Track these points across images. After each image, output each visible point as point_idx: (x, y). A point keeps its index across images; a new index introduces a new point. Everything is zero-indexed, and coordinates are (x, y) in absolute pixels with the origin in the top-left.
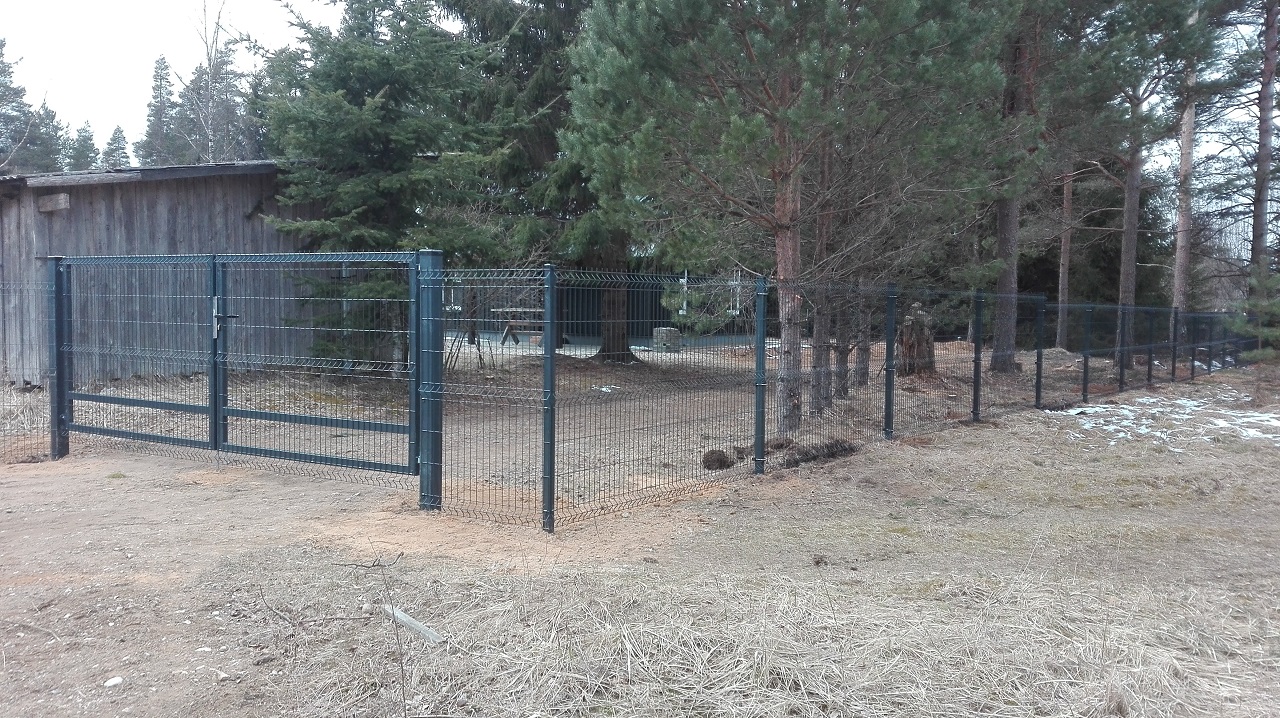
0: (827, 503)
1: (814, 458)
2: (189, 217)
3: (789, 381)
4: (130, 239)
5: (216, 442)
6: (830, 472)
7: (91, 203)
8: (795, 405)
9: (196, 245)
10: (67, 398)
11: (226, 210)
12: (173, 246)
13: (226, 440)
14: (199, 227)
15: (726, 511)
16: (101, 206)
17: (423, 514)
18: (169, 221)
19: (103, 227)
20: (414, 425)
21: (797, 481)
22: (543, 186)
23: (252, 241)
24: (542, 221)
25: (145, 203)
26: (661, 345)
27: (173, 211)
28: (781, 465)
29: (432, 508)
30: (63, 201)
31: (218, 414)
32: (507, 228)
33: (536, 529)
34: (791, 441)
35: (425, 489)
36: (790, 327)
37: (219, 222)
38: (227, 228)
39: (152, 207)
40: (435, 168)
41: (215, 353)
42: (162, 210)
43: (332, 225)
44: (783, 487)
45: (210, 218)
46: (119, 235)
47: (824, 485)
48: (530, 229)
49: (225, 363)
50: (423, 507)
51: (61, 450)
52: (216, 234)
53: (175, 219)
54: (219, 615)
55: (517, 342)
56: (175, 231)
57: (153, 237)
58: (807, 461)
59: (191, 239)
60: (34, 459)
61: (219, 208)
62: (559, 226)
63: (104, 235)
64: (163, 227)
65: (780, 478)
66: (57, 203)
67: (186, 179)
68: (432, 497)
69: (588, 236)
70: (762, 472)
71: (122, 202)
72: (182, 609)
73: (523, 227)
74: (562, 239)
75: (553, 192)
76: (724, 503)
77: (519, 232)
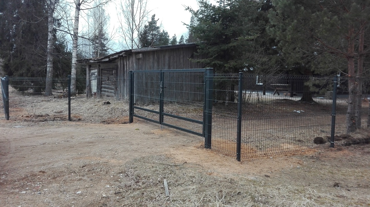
0: (354, 161)
1: (358, 143)
2: (174, 59)
3: (351, 114)
4: (158, 66)
5: (161, 122)
6: (363, 149)
7: (149, 56)
8: (353, 123)
9: (175, 67)
10: (133, 108)
11: (184, 57)
12: (169, 67)
13: (163, 122)
14: (176, 62)
15: (312, 160)
16: (151, 57)
17: (205, 149)
18: (168, 60)
19: (152, 62)
20: (204, 122)
21: (346, 152)
23: (190, 65)
25: (162, 56)
26: (328, 97)
27: (169, 58)
28: (342, 145)
29: (208, 148)
30: (141, 56)
31: (161, 113)
33: (234, 159)
34: (350, 136)
35: (206, 142)
36: (352, 94)
37: (182, 60)
38: (184, 62)
39: (164, 56)
40: (238, 42)
41: (161, 97)
42: (167, 57)
43: (207, 60)
44: (340, 154)
45: (179, 59)
46: (156, 65)
47: (358, 154)
49: (163, 100)
50: (205, 147)
51: (131, 121)
52: (181, 64)
53: (170, 60)
54: (122, 175)
55: (279, 95)
56: (170, 63)
57: (164, 65)
58: (354, 144)
59: (174, 65)
60: (125, 123)
61: (182, 56)
63: (152, 64)
64: (167, 62)
65: (340, 150)
66: (140, 56)
67: (173, 49)
68: (208, 145)
70: (333, 147)
71: (157, 55)
72: (114, 172)
76: (312, 157)
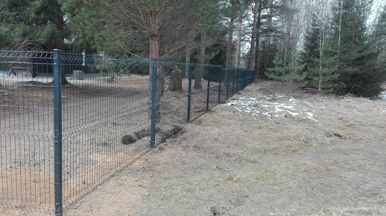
1: (170, 136)
6: (180, 144)
21: (169, 150)
22: (28, 12)
24: (28, 27)
32: (12, 29)
44: (165, 155)
47: (181, 151)
48: (23, 30)
55: (15, 75)
62: (36, 29)
69: (51, 35)
73: (19, 29)
74: (37, 35)
75: (33, 15)
77: (17, 31)
